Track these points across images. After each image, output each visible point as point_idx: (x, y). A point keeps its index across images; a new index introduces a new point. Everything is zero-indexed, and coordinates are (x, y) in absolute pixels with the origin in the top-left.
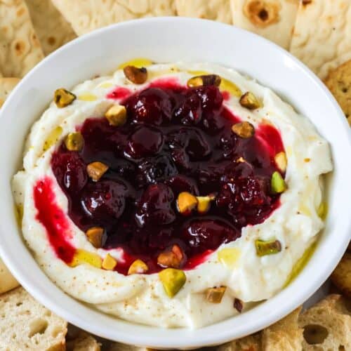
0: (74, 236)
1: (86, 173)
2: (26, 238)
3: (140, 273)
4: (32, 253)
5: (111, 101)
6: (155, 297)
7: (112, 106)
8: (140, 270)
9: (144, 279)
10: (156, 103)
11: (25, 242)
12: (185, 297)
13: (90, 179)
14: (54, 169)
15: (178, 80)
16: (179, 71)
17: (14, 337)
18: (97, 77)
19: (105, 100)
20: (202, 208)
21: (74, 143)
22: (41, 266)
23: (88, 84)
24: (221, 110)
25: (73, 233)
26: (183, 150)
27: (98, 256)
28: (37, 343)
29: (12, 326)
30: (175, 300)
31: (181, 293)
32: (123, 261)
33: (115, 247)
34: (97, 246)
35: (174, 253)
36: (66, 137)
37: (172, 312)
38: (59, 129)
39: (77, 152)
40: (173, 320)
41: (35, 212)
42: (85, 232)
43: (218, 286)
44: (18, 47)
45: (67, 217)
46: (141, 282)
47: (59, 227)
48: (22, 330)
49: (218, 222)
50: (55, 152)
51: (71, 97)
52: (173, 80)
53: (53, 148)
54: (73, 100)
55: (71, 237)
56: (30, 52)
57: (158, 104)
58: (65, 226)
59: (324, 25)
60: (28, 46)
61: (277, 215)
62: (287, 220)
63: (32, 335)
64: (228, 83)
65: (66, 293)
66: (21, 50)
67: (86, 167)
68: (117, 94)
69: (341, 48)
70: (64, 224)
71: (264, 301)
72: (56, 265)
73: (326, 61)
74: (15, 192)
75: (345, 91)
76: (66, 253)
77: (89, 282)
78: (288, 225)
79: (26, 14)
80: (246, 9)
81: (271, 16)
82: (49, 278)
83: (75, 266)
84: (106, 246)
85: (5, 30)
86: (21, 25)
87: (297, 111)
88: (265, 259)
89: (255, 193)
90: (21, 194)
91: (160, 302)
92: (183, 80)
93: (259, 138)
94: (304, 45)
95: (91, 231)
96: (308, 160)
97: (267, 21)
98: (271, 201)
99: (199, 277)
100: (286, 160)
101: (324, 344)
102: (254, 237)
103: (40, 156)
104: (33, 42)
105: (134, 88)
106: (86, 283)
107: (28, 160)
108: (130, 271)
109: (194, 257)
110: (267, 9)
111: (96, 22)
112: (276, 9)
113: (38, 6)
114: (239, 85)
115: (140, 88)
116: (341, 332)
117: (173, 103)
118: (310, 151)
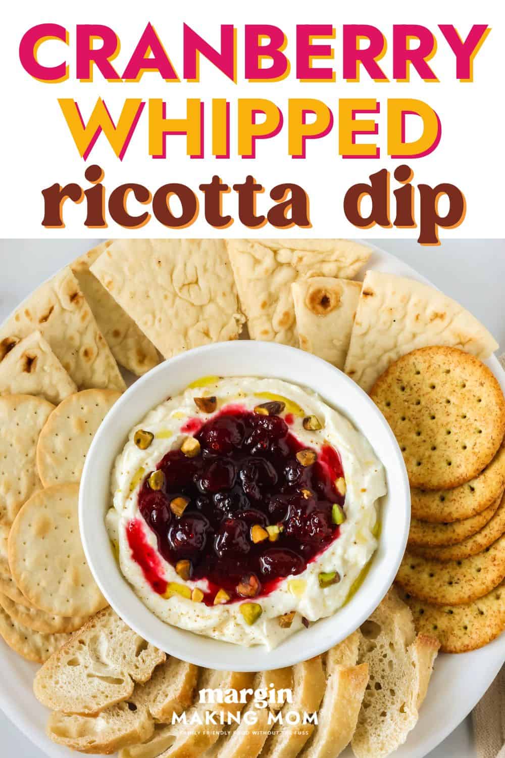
0: (166, 573)
1: (169, 509)
2: (125, 575)
3: (224, 604)
4: (131, 586)
5: (186, 434)
6: (237, 625)
7: (186, 438)
8: (224, 601)
9: (228, 611)
10: (227, 439)
11: (124, 577)
12: (262, 623)
13: (174, 515)
14: (142, 511)
15: (244, 405)
16: (245, 395)
17: (124, 657)
18: (169, 399)
19: (179, 434)
20: (273, 539)
21: (156, 484)
22: (140, 598)
23: (160, 412)
24: (287, 436)
25: (165, 571)
26: (254, 483)
27: (187, 587)
28: (143, 661)
29: (121, 645)
30: (253, 627)
31: (259, 621)
32: (208, 591)
33: (200, 578)
34: (186, 579)
35: (250, 586)
36: (149, 476)
37: (251, 636)
38: (142, 469)
39: (160, 491)
40: (253, 642)
41: (131, 552)
42: (175, 567)
43: (289, 612)
44: (86, 353)
45: (158, 554)
46: (226, 614)
47: (151, 564)
48: (130, 649)
49: (286, 553)
50: (140, 492)
51: (149, 437)
52: (241, 407)
53: (137, 489)
54: (152, 441)
55: (163, 573)
56: (98, 354)
57: (229, 439)
58: (157, 564)
59: (384, 317)
60: (95, 350)
61: (337, 546)
62: (345, 551)
63: (138, 654)
64: (293, 404)
65: (163, 622)
66: (90, 355)
67: (169, 505)
68: (189, 427)
69: (401, 338)
70: (157, 562)
71: (327, 617)
72: (154, 598)
73: (386, 351)
74: (110, 531)
75: (403, 389)
76: (160, 587)
77: (182, 614)
78: (346, 556)
79: (90, 316)
80: (308, 301)
81: (332, 302)
82: (148, 608)
83: (168, 598)
84: (194, 577)
85: (72, 338)
86: (86, 328)
87: (355, 428)
88: (326, 590)
89: (318, 529)
90: (114, 531)
91: (242, 628)
92: (250, 405)
93: (322, 463)
94: (365, 334)
95: (180, 566)
96: (364, 490)
97: (329, 309)
98: (332, 532)
99: (273, 607)
100: (345, 485)
101: (377, 640)
102: (318, 571)
103: (127, 497)
104: (100, 344)
105: (205, 417)
106: (180, 615)
107: (118, 500)
108: (215, 602)
109: (267, 584)
110: (328, 295)
111: (160, 321)
112: (337, 295)
113: (99, 301)
114: (302, 405)
115: (211, 416)
116: (391, 630)
117: (242, 432)
118: (366, 482)
